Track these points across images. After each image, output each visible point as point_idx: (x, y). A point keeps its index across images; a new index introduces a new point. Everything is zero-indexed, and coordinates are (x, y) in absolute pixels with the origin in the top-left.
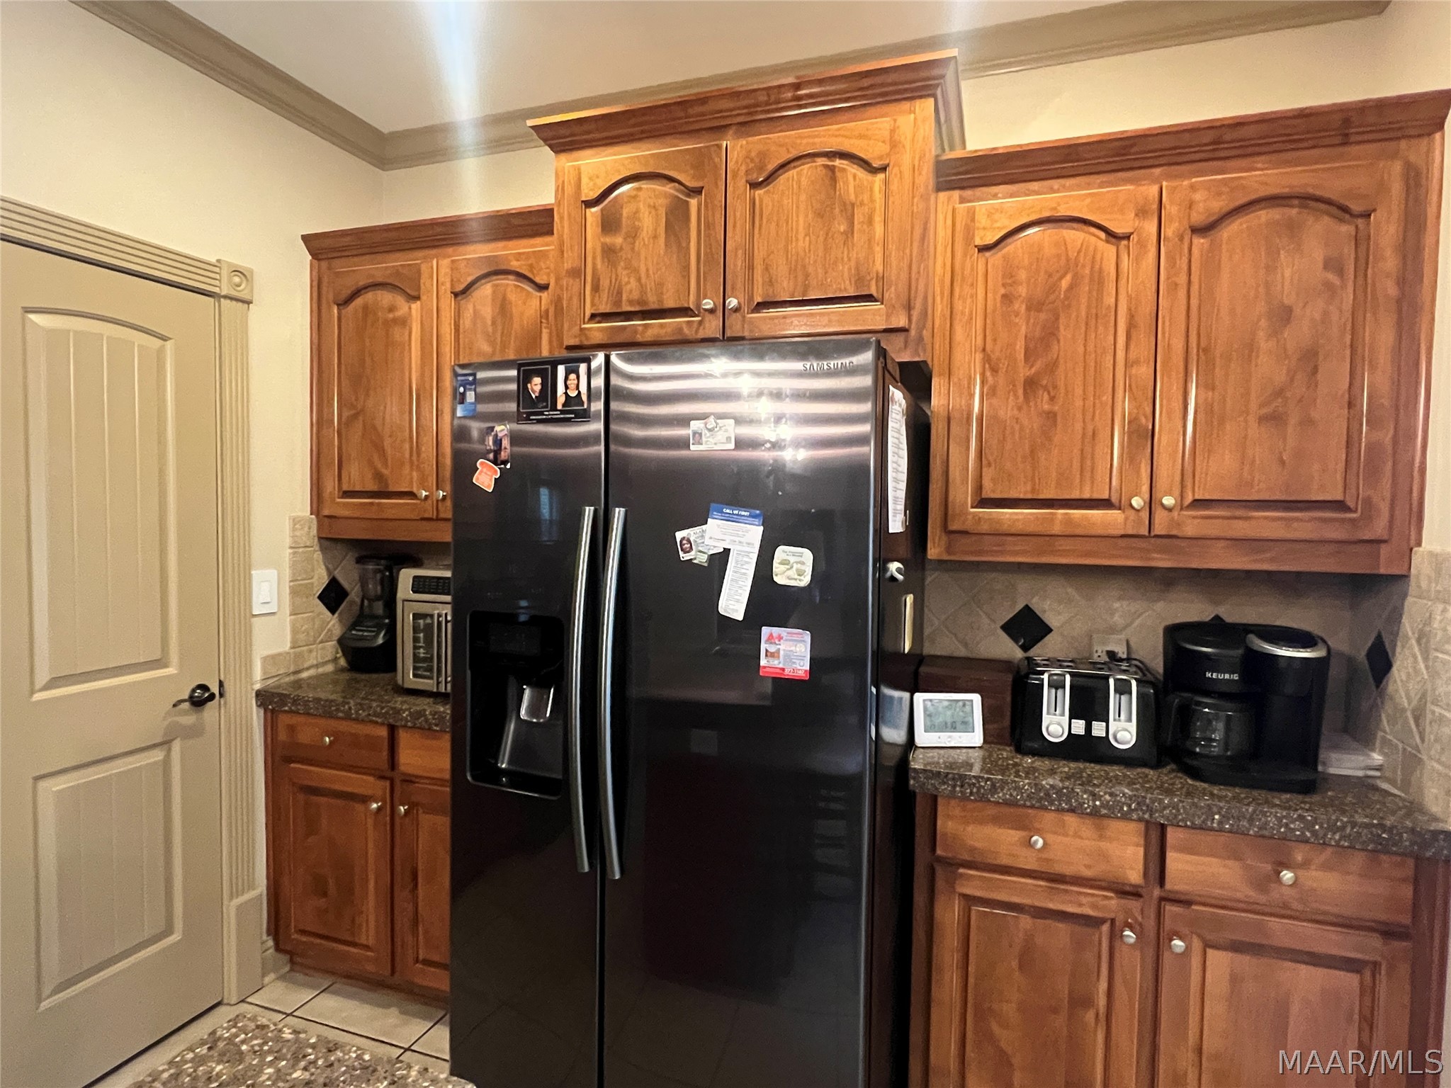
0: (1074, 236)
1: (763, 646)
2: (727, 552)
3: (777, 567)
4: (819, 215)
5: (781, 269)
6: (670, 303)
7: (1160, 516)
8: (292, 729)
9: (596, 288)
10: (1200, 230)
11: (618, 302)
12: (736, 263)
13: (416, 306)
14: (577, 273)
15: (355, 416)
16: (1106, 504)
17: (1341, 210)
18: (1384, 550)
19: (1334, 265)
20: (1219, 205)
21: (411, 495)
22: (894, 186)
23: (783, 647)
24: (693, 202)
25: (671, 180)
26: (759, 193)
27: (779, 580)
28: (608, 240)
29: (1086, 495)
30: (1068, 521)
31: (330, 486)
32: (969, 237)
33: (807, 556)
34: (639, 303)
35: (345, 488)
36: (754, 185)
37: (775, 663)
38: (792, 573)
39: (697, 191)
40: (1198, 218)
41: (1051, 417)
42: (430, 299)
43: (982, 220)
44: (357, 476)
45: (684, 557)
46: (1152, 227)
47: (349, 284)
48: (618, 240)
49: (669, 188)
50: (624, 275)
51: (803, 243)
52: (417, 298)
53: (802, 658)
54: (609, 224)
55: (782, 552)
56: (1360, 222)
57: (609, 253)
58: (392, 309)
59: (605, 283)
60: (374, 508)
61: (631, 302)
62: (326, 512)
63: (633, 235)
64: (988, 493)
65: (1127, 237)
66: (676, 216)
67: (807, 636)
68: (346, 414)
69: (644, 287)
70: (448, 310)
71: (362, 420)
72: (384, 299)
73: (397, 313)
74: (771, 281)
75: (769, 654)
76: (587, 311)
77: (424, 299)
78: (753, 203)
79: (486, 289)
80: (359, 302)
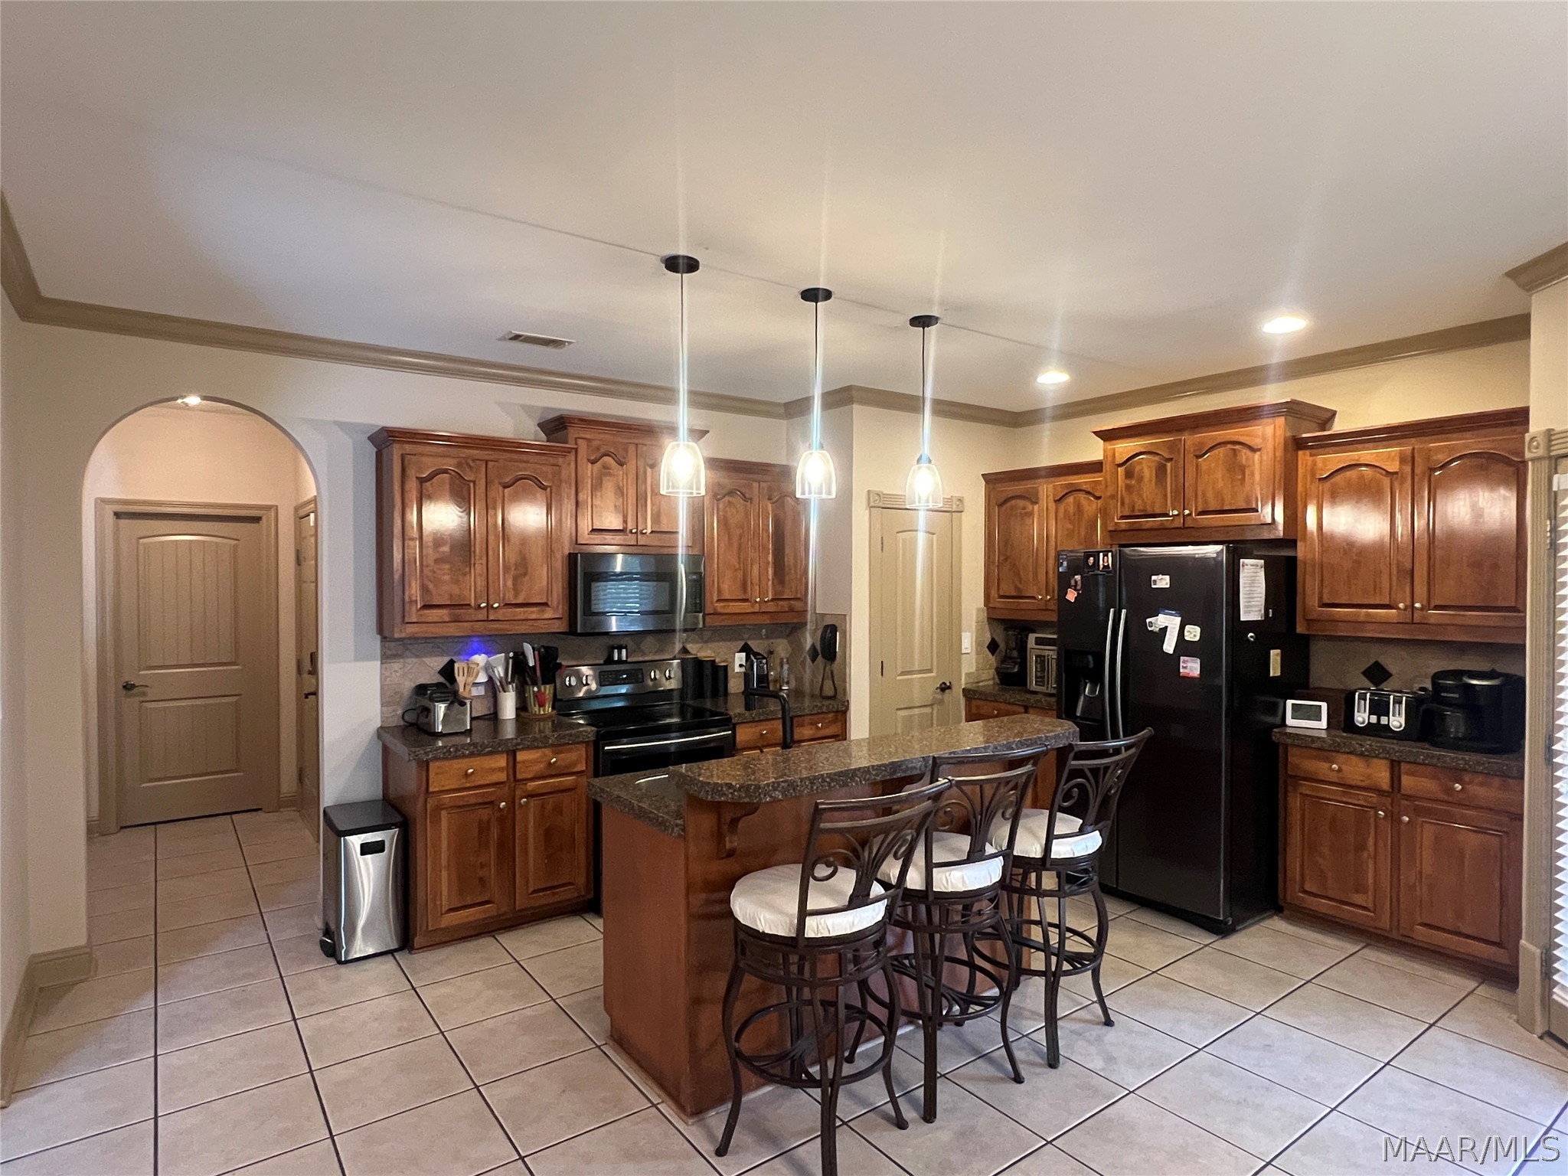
0: (1367, 474)
1: (1181, 664)
2: (1166, 627)
3: (1186, 633)
4: (1229, 470)
5: (1210, 495)
6: (1158, 511)
7: (1417, 613)
8: (978, 707)
9: (1123, 504)
10: (1434, 470)
11: (1133, 511)
12: (1189, 492)
13: (1036, 507)
14: (1113, 497)
15: (1006, 559)
16: (1388, 607)
20: (1444, 457)
21: (1033, 598)
22: (1265, 458)
23: (1189, 665)
24: (1169, 465)
25: (1158, 454)
26: (1200, 460)
27: (1187, 638)
28: (1128, 482)
29: (1378, 602)
30: (1368, 614)
31: (994, 593)
32: (1313, 474)
33: (1198, 629)
34: (1143, 511)
35: (1001, 594)
36: (1198, 457)
37: (1186, 671)
38: (1192, 636)
39: (1171, 459)
40: (1433, 464)
41: (1358, 563)
42: (1043, 502)
43: (1320, 465)
44: (1008, 588)
45: (1150, 629)
46: (1409, 469)
47: (1004, 496)
48: (1133, 482)
49: (1157, 458)
50: (1135, 498)
51: (1220, 484)
52: (1036, 503)
53: (1196, 669)
54: (1129, 475)
55: (1188, 628)
56: (1520, 465)
57: (1128, 487)
58: (1024, 508)
59: (1127, 501)
60: (1015, 604)
61: (1139, 511)
62: (991, 605)
63: (1140, 479)
64: (1326, 600)
65: (1396, 474)
66: (1161, 470)
67: (1199, 661)
68: (1002, 558)
69: (1145, 503)
70: (1052, 505)
71: (1009, 561)
72: (1021, 503)
73: (1027, 510)
74: (1206, 502)
75: (1183, 667)
76: (1118, 515)
77: (1040, 503)
78: (1197, 465)
79: (1070, 499)
80: (1008, 505)
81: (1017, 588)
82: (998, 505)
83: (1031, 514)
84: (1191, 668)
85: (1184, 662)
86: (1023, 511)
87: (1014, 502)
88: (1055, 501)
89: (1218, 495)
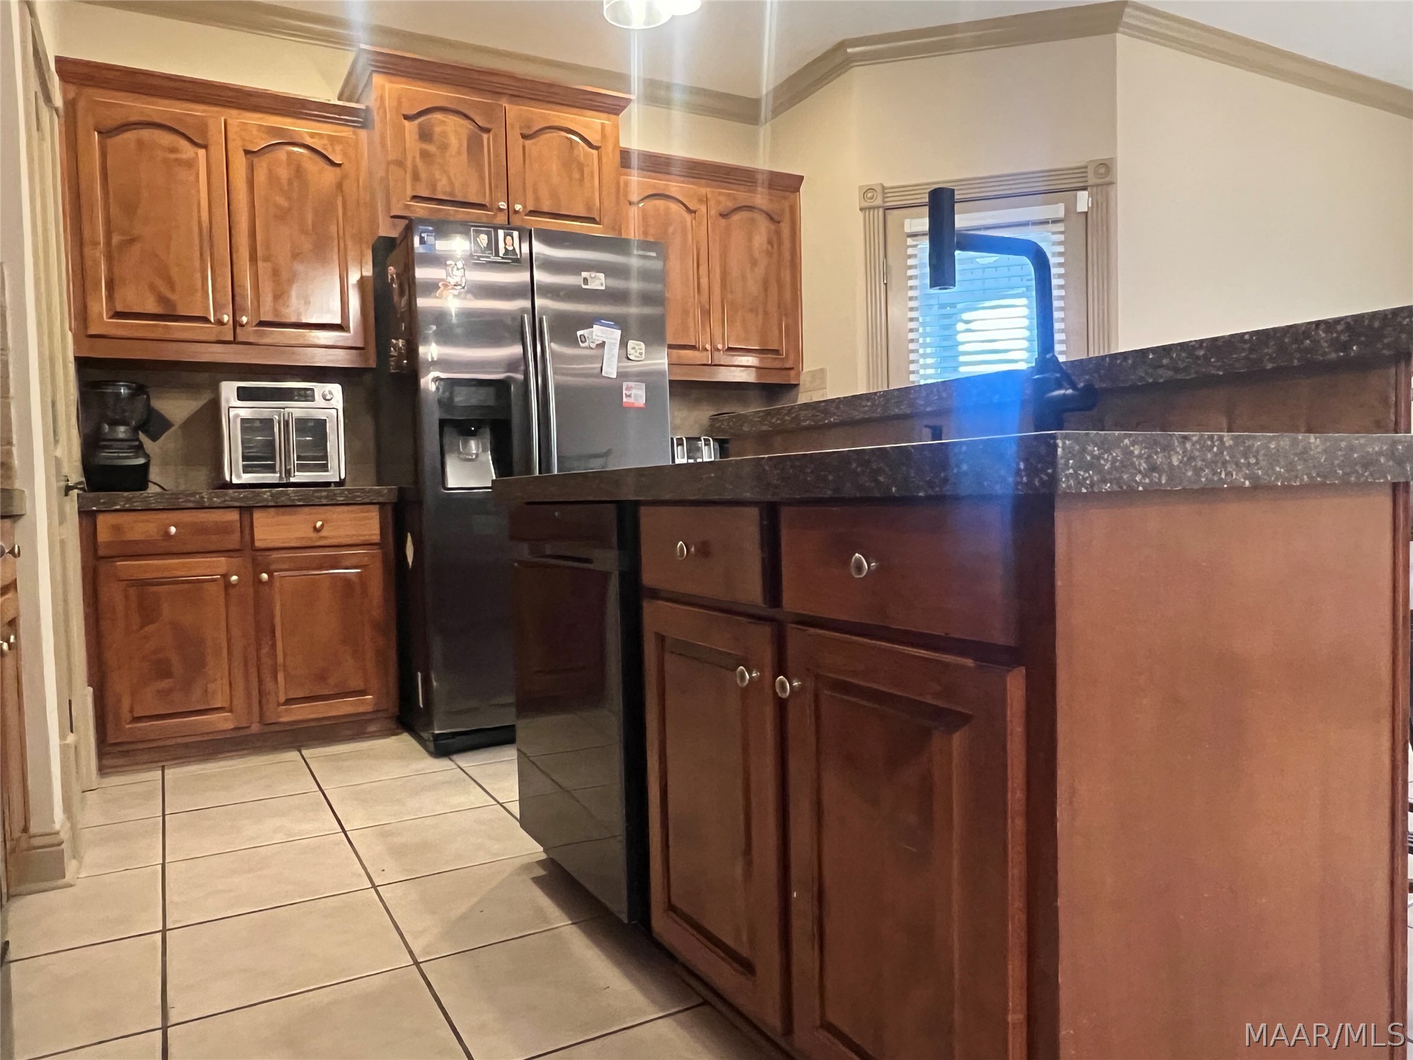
0: (675, 208)
1: (625, 392)
2: (604, 343)
3: (629, 352)
4: (564, 165)
5: (544, 193)
6: (473, 199)
7: (716, 354)
9: (416, 177)
10: (724, 215)
11: (434, 190)
12: (515, 183)
13: (202, 153)
14: (400, 164)
15: (132, 241)
16: (693, 348)
17: (771, 219)
18: (791, 373)
19: (769, 242)
20: (730, 205)
22: (603, 160)
23: (633, 392)
24: (485, 136)
25: (467, 117)
26: (528, 143)
27: (631, 357)
28: (425, 147)
31: (100, 306)
32: (626, 195)
33: (643, 345)
34: (451, 194)
35: (119, 308)
36: (524, 137)
37: (631, 400)
38: (638, 353)
39: (488, 131)
40: (721, 208)
42: (217, 150)
44: (135, 299)
45: (583, 344)
46: (704, 209)
47: (116, 116)
48: (431, 148)
49: (467, 123)
50: (437, 175)
51: (555, 180)
52: (205, 147)
53: (641, 397)
54: (425, 135)
55: (631, 343)
56: (777, 225)
57: (425, 155)
58: (173, 150)
59: (423, 176)
60: (161, 330)
61: (444, 193)
62: (92, 331)
63: (444, 147)
65: (695, 213)
66: (473, 143)
67: (644, 387)
68: (116, 238)
69: (451, 183)
70: (239, 163)
71: (136, 248)
72: (166, 139)
73: (184, 156)
74: (537, 199)
75: (627, 396)
76: (409, 193)
77: (212, 149)
78: (524, 147)
79: (282, 154)
80: (130, 136)
81: (162, 300)
82: (99, 133)
83: (190, 164)
84: (636, 396)
85: (628, 389)
86: (173, 156)
87: (145, 134)
88: (247, 152)
89: (554, 195)
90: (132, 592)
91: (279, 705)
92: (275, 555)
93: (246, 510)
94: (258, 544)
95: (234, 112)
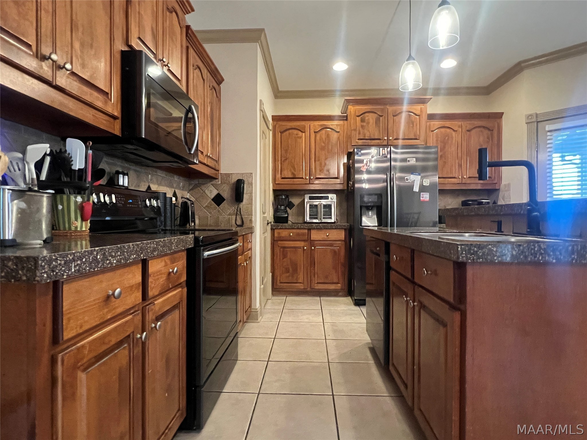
0: (448, 130)
2: (414, 180)
3: (424, 182)
4: (407, 123)
6: (376, 138)
7: (464, 180)
9: (359, 133)
10: (468, 131)
11: (365, 137)
12: (390, 131)
13: (304, 134)
14: (355, 130)
15: (286, 159)
16: (455, 178)
17: (489, 129)
18: (497, 185)
19: (488, 138)
20: (471, 127)
21: (302, 178)
22: (421, 119)
24: (381, 118)
25: (376, 113)
26: (395, 118)
27: (424, 184)
28: (363, 124)
29: (451, 176)
30: (448, 181)
32: (430, 129)
33: (428, 181)
34: (370, 137)
35: (283, 177)
36: (394, 116)
38: (426, 183)
39: (382, 116)
40: (468, 129)
41: (445, 162)
42: (308, 133)
43: (432, 126)
44: (287, 174)
46: (461, 130)
47: (284, 128)
48: (365, 124)
49: (376, 115)
50: (366, 131)
52: (304, 132)
53: (428, 197)
54: (363, 121)
56: (491, 131)
57: (362, 127)
59: (361, 132)
61: (368, 137)
62: (277, 183)
63: (368, 123)
65: (456, 131)
66: (377, 121)
67: (428, 194)
68: (283, 159)
69: (370, 134)
70: (313, 135)
71: (288, 161)
72: (295, 132)
73: (298, 136)
74: (397, 135)
75: (422, 197)
76: (357, 138)
77: (306, 133)
78: (393, 119)
79: (323, 132)
80: (287, 132)
81: (293, 174)
82: (280, 133)
83: (301, 137)
85: (422, 195)
87: (291, 131)
88: (315, 132)
90: (282, 249)
91: (315, 284)
92: (316, 242)
93: (309, 230)
94: (312, 239)
95: (312, 122)
